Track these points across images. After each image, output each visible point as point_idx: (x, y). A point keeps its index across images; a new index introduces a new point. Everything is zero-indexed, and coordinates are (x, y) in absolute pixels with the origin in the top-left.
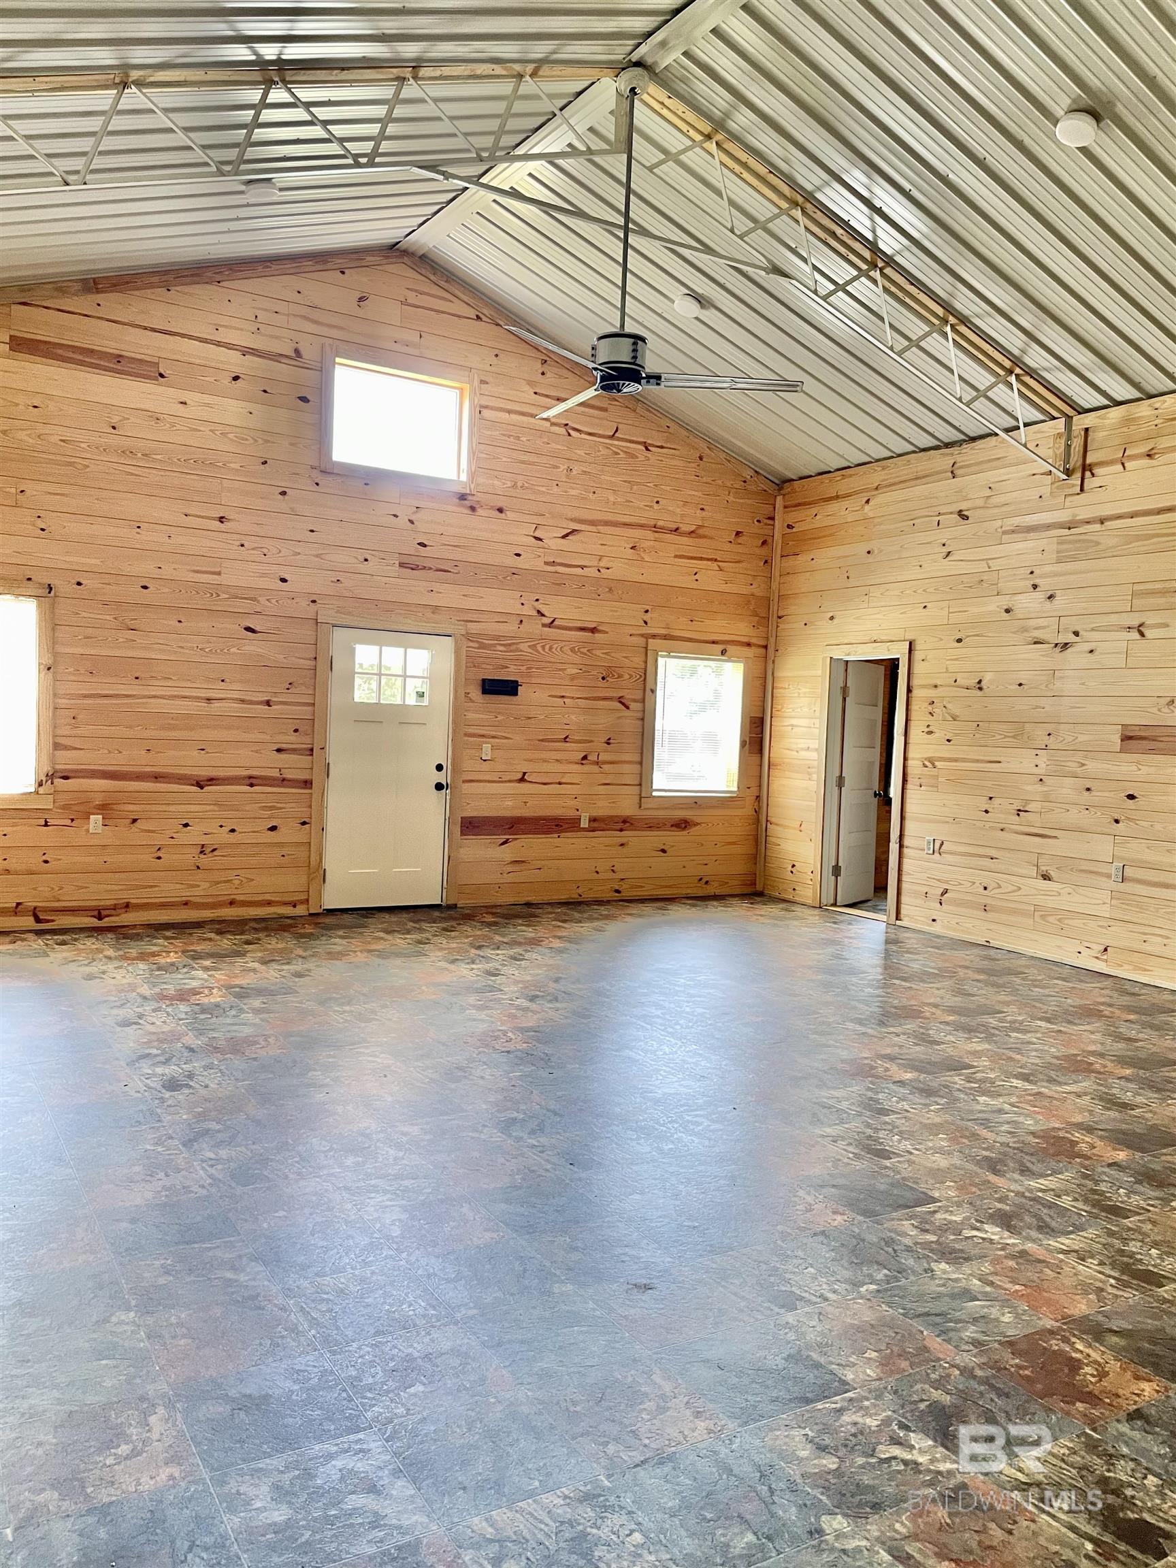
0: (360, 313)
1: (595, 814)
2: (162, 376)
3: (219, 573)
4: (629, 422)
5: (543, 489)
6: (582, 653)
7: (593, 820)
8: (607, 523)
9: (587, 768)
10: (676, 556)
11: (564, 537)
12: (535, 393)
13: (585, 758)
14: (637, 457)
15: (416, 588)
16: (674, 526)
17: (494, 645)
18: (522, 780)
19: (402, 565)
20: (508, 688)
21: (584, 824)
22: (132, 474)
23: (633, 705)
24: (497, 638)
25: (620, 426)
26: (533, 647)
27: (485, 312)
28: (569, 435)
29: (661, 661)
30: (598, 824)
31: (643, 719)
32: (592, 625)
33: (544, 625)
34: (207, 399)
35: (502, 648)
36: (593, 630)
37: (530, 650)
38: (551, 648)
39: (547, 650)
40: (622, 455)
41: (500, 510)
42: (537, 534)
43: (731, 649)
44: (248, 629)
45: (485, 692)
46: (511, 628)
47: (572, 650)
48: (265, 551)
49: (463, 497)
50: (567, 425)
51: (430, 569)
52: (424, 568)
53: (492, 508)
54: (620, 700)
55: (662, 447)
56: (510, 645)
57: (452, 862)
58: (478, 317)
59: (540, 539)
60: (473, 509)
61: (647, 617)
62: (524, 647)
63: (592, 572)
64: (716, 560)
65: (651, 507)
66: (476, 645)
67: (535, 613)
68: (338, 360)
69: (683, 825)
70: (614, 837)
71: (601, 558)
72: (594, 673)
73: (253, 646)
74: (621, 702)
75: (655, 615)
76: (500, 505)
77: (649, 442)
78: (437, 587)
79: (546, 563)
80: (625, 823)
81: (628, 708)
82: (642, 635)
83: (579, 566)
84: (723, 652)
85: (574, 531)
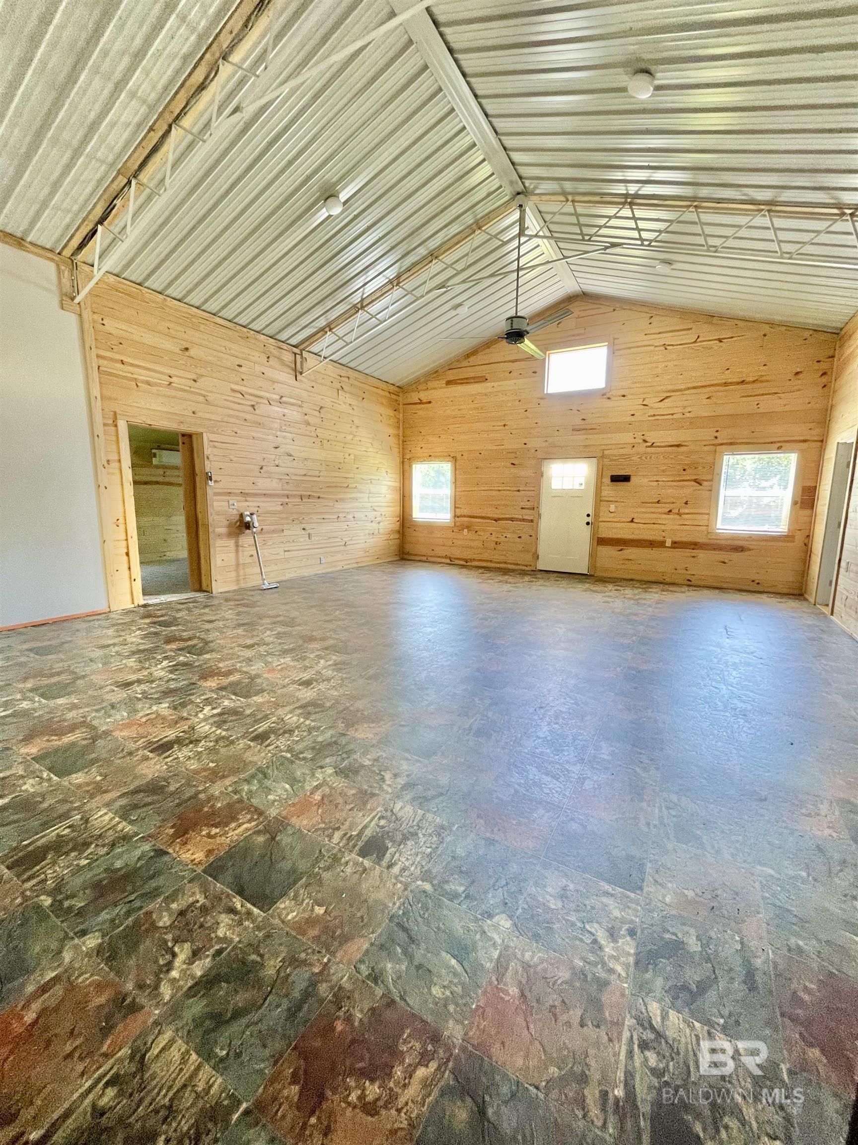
0: (558, 329)
1: (677, 539)
2: (486, 380)
3: (504, 445)
4: (708, 331)
5: (649, 380)
6: (670, 458)
7: (674, 543)
8: (689, 388)
9: (671, 516)
10: (741, 397)
11: (661, 401)
12: (645, 335)
13: (670, 511)
14: (712, 348)
15: (580, 438)
16: (742, 380)
17: (619, 459)
18: (632, 521)
19: (573, 430)
20: (626, 479)
21: (668, 544)
22: (477, 416)
23: (704, 483)
24: (619, 456)
25: (701, 335)
27: (618, 306)
28: (666, 349)
29: (725, 457)
30: (676, 545)
31: (713, 491)
32: (679, 443)
33: (647, 447)
34: (499, 383)
35: (622, 460)
36: (678, 446)
37: (638, 459)
38: (651, 457)
39: (648, 459)
40: (702, 350)
41: (624, 396)
43: (787, 445)
44: (512, 464)
45: (613, 481)
46: (628, 450)
47: (664, 457)
48: (519, 434)
49: (603, 394)
50: (664, 344)
51: (587, 429)
52: (584, 429)
53: (619, 396)
54: (695, 481)
55: (733, 337)
56: (626, 458)
57: (593, 556)
58: (615, 310)
59: (646, 405)
60: (609, 398)
61: (717, 434)
62: (635, 458)
63: (679, 416)
64: (776, 393)
65: (723, 373)
66: (608, 460)
67: (641, 441)
69: (740, 549)
70: (688, 552)
71: (685, 407)
72: (678, 467)
75: (723, 433)
76: (624, 393)
77: (722, 337)
78: (589, 437)
79: (650, 416)
80: (695, 545)
81: (700, 485)
82: (713, 445)
83: (670, 414)
84: (778, 448)
85: (667, 397)
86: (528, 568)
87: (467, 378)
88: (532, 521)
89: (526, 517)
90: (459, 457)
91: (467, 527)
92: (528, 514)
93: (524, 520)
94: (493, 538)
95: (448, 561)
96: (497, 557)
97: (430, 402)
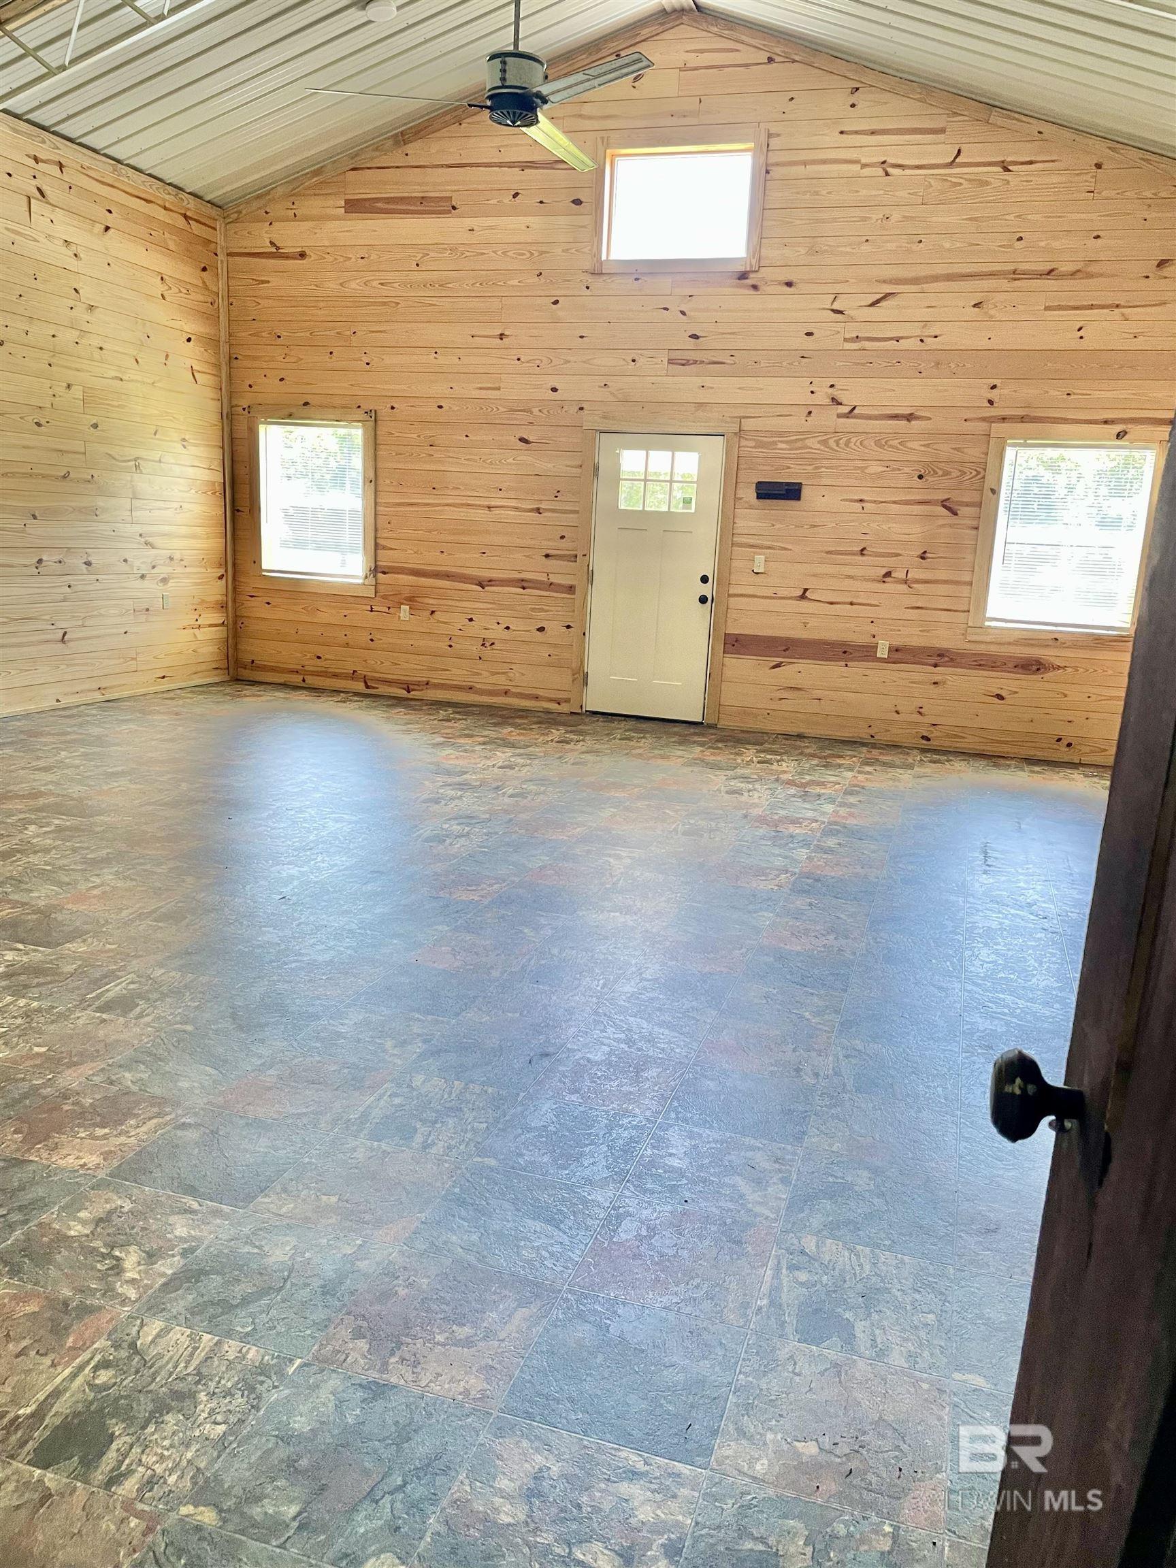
0: (636, 94)
1: (898, 642)
2: (454, 208)
3: (499, 389)
4: (981, 139)
5: (848, 249)
6: (891, 446)
7: (895, 650)
8: (936, 278)
9: (889, 587)
10: (1047, 308)
11: (873, 304)
12: (842, 133)
13: (888, 574)
14: (987, 183)
15: (686, 385)
16: (1049, 267)
17: (775, 443)
18: (803, 597)
19: (670, 362)
20: (791, 492)
21: (883, 653)
22: (431, 305)
23: (963, 511)
24: (781, 434)
25: (964, 148)
26: (825, 442)
28: (887, 174)
29: (1010, 453)
30: (899, 654)
31: (976, 528)
32: (907, 411)
33: (839, 416)
34: (490, 221)
35: (784, 446)
36: (909, 417)
37: (818, 446)
38: (848, 442)
39: (842, 446)
40: (966, 185)
41: (789, 284)
42: (836, 306)
43: (1135, 430)
44: (522, 440)
45: (760, 496)
46: (796, 422)
47: (877, 443)
48: (538, 362)
49: (743, 276)
50: (884, 162)
51: (702, 362)
52: (695, 362)
53: (780, 283)
54: (945, 504)
55: (1031, 163)
56: (792, 441)
57: (714, 678)
58: (770, 60)
59: (841, 312)
60: (755, 287)
61: (994, 394)
62: (813, 443)
63: (913, 344)
64: (1117, 306)
65: (1010, 246)
66: (752, 444)
67: (828, 401)
69: (1033, 667)
70: (925, 673)
71: (926, 323)
72: (907, 470)
73: (525, 456)
74: (945, 507)
75: (1005, 391)
76: (789, 278)
77: (1009, 159)
78: (708, 381)
79: (846, 340)
80: (941, 657)
81: (956, 514)
82: (984, 419)
83: (891, 339)
84: (1119, 436)
85: (887, 296)
86: (564, 708)
87: (402, 198)
88: (571, 589)
89: (553, 579)
90: (384, 411)
91: (411, 600)
92: (560, 573)
93: (551, 586)
94: (474, 629)
95: (360, 687)
96: (486, 678)
97: (302, 255)
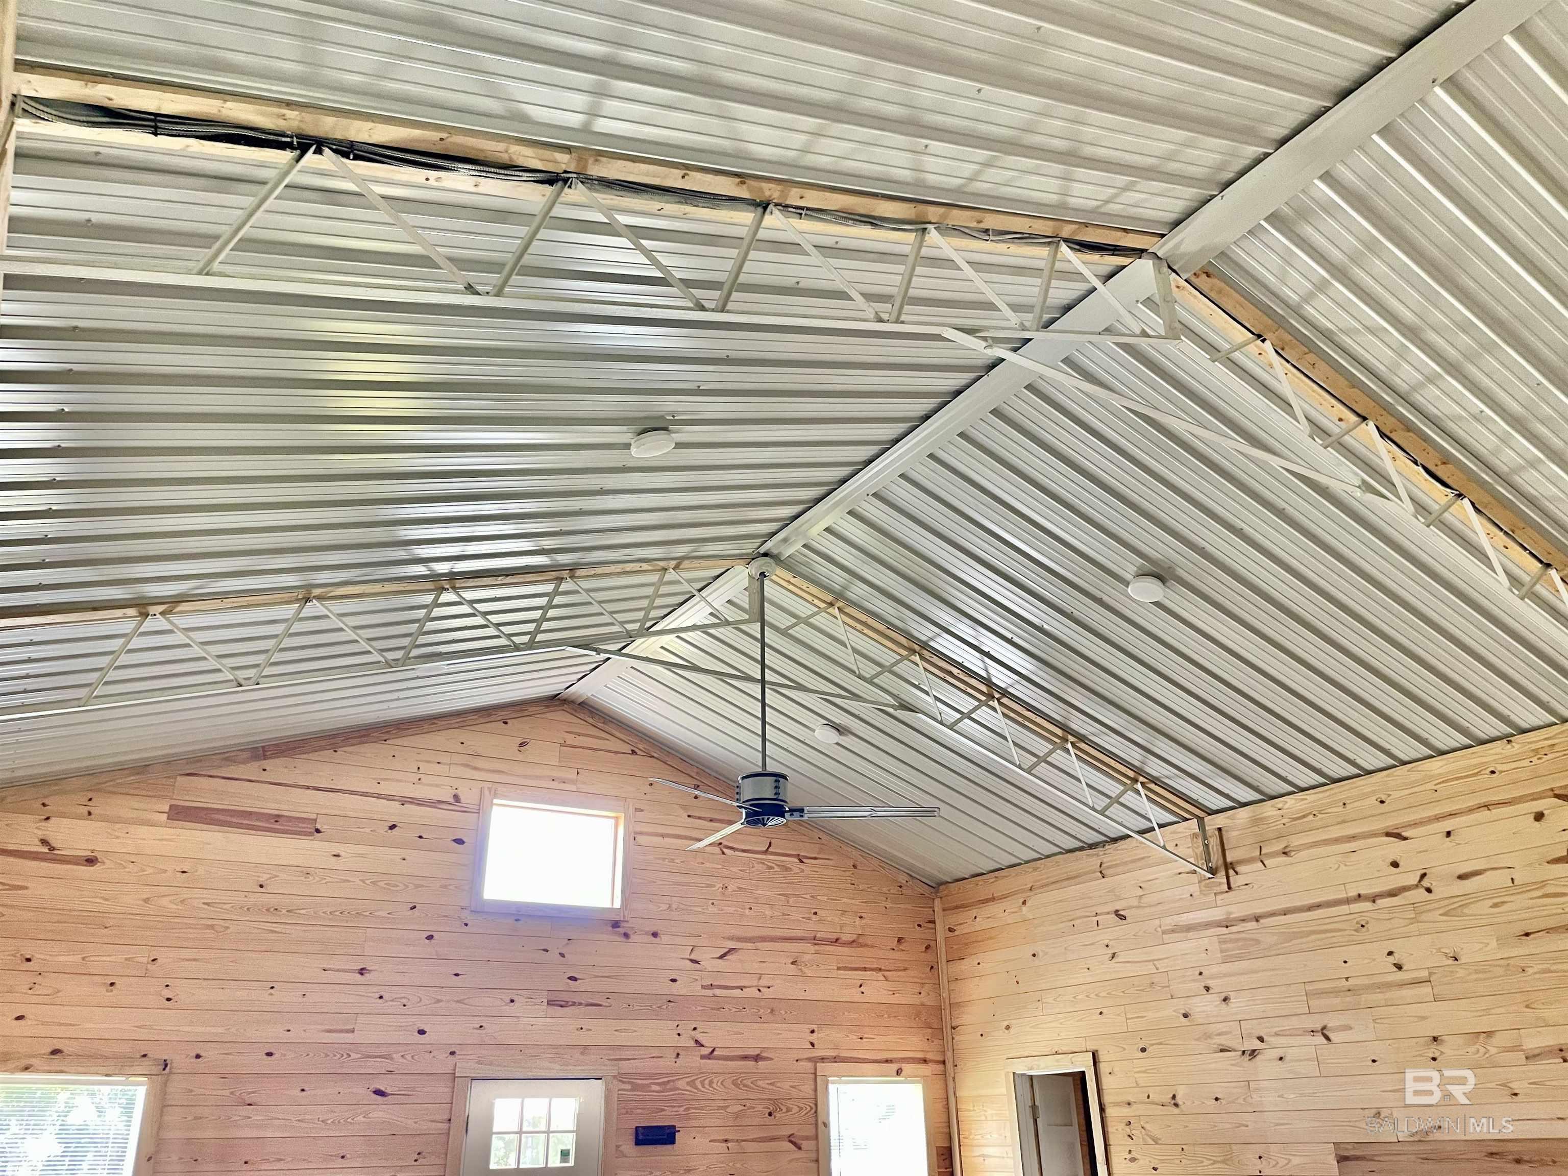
0: (520, 757)
2: (318, 831)
3: (353, 1031)
4: (783, 837)
5: (699, 909)
6: (745, 1086)
8: (764, 939)
10: (839, 969)
11: (721, 957)
12: (689, 816)
14: (791, 870)
16: (835, 936)
17: (649, 1085)
19: (550, 1003)
20: (667, 1135)
22: (272, 932)
23: (805, 1144)
24: (651, 1076)
25: (773, 841)
26: (692, 1083)
27: (641, 746)
28: (723, 853)
29: (832, 1088)
31: (817, 1161)
32: (757, 1052)
33: (703, 1057)
34: (360, 849)
35: (657, 1088)
36: (757, 1058)
37: (689, 1088)
38: (711, 1083)
39: (707, 1086)
40: (777, 869)
41: (655, 935)
42: (693, 957)
43: (907, 1068)
44: (379, 1093)
45: (638, 1142)
46: (667, 1063)
47: (734, 1083)
48: (404, 1001)
49: (616, 924)
50: (720, 844)
51: (580, 1004)
52: (574, 1004)
53: (647, 933)
54: (791, 1139)
55: (815, 858)
56: (664, 1083)
58: (633, 752)
59: (697, 962)
60: (626, 935)
61: (813, 1038)
62: (681, 1084)
63: (752, 993)
64: (880, 969)
65: (809, 919)
66: (628, 1087)
67: (692, 1044)
68: (495, 801)
71: (761, 976)
72: (760, 1108)
73: (381, 1112)
74: (791, 1142)
75: (821, 1035)
76: (655, 929)
77: (802, 854)
78: (586, 1024)
79: (703, 987)
81: (800, 1148)
82: (809, 1059)
83: (737, 987)
84: (899, 1072)
85: (731, 951)
87: (251, 813)
97: (91, 861)
